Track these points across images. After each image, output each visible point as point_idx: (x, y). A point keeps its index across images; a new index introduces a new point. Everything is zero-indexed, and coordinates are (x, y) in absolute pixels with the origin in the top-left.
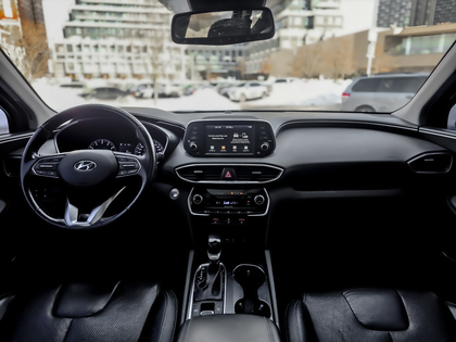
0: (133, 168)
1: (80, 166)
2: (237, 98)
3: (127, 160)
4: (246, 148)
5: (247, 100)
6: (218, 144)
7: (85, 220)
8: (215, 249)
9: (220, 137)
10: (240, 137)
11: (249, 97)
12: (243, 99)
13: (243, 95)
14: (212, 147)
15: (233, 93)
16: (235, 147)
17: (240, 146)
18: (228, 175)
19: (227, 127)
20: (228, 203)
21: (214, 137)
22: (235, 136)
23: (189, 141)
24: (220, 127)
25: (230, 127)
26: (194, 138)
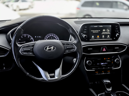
0: (72, 48)
1: (48, 49)
2: (15, 8)
3: (68, 44)
4: (108, 36)
5: (20, 10)
6: (95, 35)
7: (54, 77)
8: (108, 85)
9: (97, 31)
10: (106, 31)
11: (21, 8)
12: (18, 9)
13: (18, 7)
14: (93, 37)
15: (12, 5)
16: (103, 36)
17: (106, 35)
18: (104, 50)
19: (100, 26)
20: (103, 64)
21: (94, 31)
22: (103, 30)
23: (82, 34)
24: (97, 26)
25: (101, 26)
26: (85, 32)
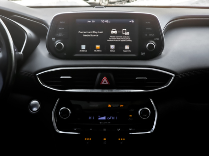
4: (127, 47)
6: (90, 43)
9: (94, 34)
14: (83, 47)
16: (112, 47)
17: (120, 45)
18: (105, 81)
19: (103, 21)
20: (104, 118)
21: (86, 34)
22: (113, 32)
23: (54, 39)
24: (93, 21)
25: (107, 21)
26: (60, 35)
